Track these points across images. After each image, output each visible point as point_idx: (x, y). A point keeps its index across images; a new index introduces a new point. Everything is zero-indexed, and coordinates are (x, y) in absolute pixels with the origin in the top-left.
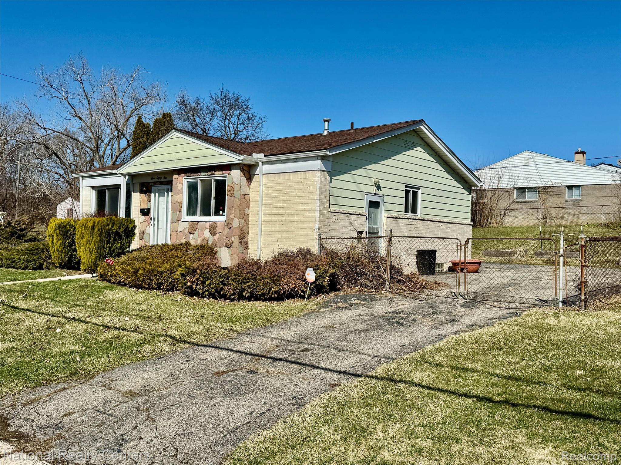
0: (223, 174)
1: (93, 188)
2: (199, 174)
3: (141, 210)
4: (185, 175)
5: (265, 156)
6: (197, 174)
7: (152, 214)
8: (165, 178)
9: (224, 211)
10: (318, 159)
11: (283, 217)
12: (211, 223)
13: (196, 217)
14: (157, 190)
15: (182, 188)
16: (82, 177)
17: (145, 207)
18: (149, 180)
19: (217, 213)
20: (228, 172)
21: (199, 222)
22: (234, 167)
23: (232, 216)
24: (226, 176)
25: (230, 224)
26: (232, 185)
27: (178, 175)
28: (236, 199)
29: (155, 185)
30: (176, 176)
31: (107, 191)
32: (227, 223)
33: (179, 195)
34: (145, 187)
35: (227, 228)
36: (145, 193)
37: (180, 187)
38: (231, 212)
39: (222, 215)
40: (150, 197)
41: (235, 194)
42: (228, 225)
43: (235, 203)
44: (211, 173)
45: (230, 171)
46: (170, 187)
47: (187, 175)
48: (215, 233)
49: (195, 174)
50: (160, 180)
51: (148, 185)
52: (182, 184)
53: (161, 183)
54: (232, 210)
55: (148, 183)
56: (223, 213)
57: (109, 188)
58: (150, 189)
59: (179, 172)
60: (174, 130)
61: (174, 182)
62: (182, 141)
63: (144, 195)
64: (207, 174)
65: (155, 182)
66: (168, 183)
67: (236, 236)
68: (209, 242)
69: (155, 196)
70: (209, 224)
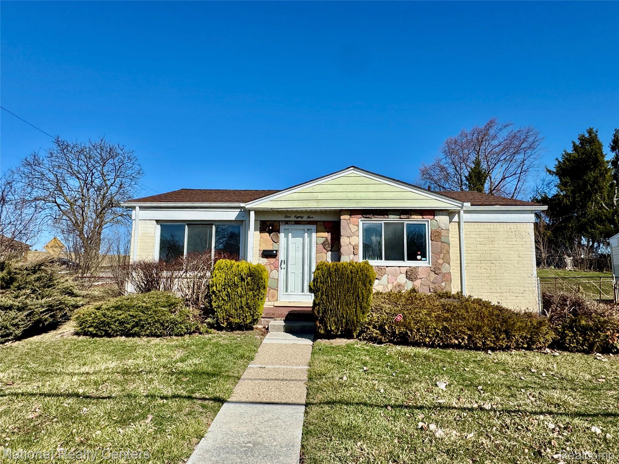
0: (424, 218)
1: (158, 221)
2: (386, 217)
3: (264, 251)
4: (364, 216)
5: (471, 205)
6: (382, 217)
7: (281, 256)
8: (309, 217)
9: (424, 255)
10: (532, 213)
11: (493, 263)
12: (408, 268)
13: (379, 261)
14: (306, 230)
15: (358, 230)
16: (140, 207)
17: (270, 247)
18: (281, 218)
19: (412, 257)
20: (432, 217)
21: (387, 267)
22: (440, 213)
23: (440, 261)
24: (428, 221)
25: (439, 269)
26: (439, 230)
27: (350, 215)
28: (444, 244)
29: (287, 224)
30: (347, 217)
31: (186, 226)
32: (434, 269)
33: (353, 237)
34: (270, 225)
35: (433, 273)
36: (270, 232)
37: (354, 228)
38: (438, 258)
39: (421, 260)
40: (278, 237)
41: (443, 239)
42: (436, 270)
43: (444, 249)
44: (405, 216)
45: (434, 216)
46: (314, 227)
47: (367, 217)
48: (416, 278)
49: (380, 217)
50: (299, 219)
51: (276, 224)
52: (358, 226)
53: (297, 223)
54: (439, 255)
55: (274, 221)
56: (422, 257)
57: (191, 223)
58: (277, 228)
59: (353, 212)
60: (352, 168)
61: (343, 224)
62: (366, 181)
63: (268, 234)
64: (398, 217)
65: (289, 221)
66: (309, 223)
67: (447, 281)
68: (406, 288)
69: (287, 236)
70: (405, 269)
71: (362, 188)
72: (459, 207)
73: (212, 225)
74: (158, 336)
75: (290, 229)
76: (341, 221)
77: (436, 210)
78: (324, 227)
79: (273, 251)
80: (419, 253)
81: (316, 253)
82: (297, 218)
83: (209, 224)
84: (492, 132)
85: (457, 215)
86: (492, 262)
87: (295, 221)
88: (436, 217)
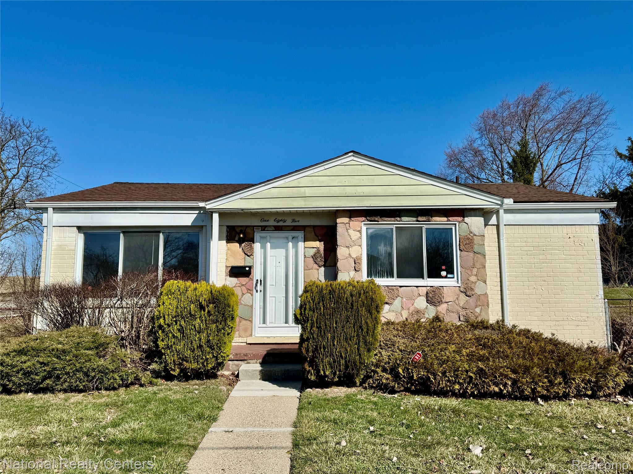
0: (449, 221)
1: (80, 228)
2: (398, 219)
3: (233, 268)
4: (368, 218)
5: (514, 202)
6: (393, 219)
7: (257, 274)
8: (294, 221)
9: (450, 271)
10: (596, 212)
11: (545, 281)
12: (428, 288)
13: (389, 279)
14: (290, 238)
15: (360, 238)
16: (54, 209)
17: (240, 262)
18: (256, 222)
19: (434, 273)
20: (460, 219)
21: (401, 287)
22: (472, 213)
23: (473, 279)
24: (455, 224)
25: (472, 289)
26: (470, 237)
27: (350, 217)
28: (477, 255)
29: (264, 230)
30: (346, 220)
31: (121, 235)
32: (465, 289)
33: (354, 248)
34: (241, 232)
35: (463, 294)
36: (240, 242)
37: (354, 235)
38: (470, 274)
39: (446, 277)
40: (252, 249)
41: (476, 248)
42: (467, 291)
43: (477, 262)
44: (424, 219)
45: (464, 217)
46: (300, 234)
47: (373, 219)
48: (440, 302)
49: (389, 219)
50: (281, 224)
51: (248, 230)
52: (360, 231)
53: (278, 228)
54: (471, 270)
55: (247, 226)
56: (447, 274)
57: (127, 230)
58: (251, 236)
59: (353, 213)
60: (352, 154)
61: (340, 230)
62: (372, 171)
63: (237, 245)
64: (415, 219)
65: (266, 226)
66: (295, 228)
67: (483, 306)
68: (427, 316)
69: (263, 247)
70: (423, 291)
71: (365, 180)
72: (498, 204)
73: (159, 232)
74: (80, 391)
75: (268, 237)
76: (338, 225)
77: (466, 209)
78: (315, 233)
79: (245, 267)
80: (444, 267)
81: (304, 270)
82: (278, 222)
83: (155, 230)
84: (543, 102)
85: (495, 216)
86: (543, 278)
87: (274, 226)
88: (467, 219)
